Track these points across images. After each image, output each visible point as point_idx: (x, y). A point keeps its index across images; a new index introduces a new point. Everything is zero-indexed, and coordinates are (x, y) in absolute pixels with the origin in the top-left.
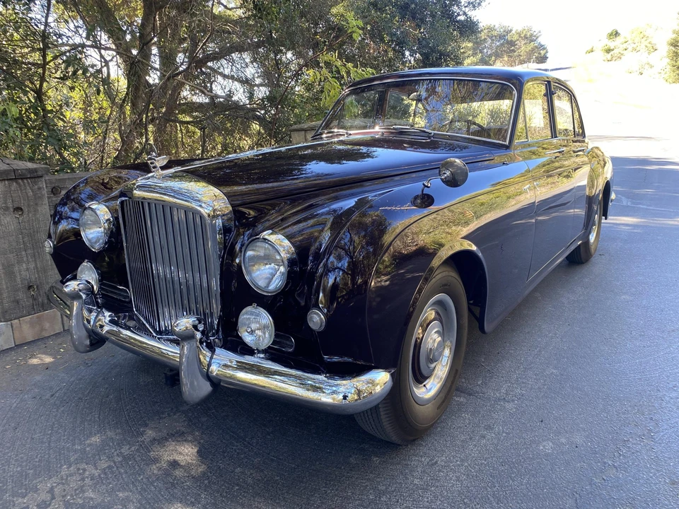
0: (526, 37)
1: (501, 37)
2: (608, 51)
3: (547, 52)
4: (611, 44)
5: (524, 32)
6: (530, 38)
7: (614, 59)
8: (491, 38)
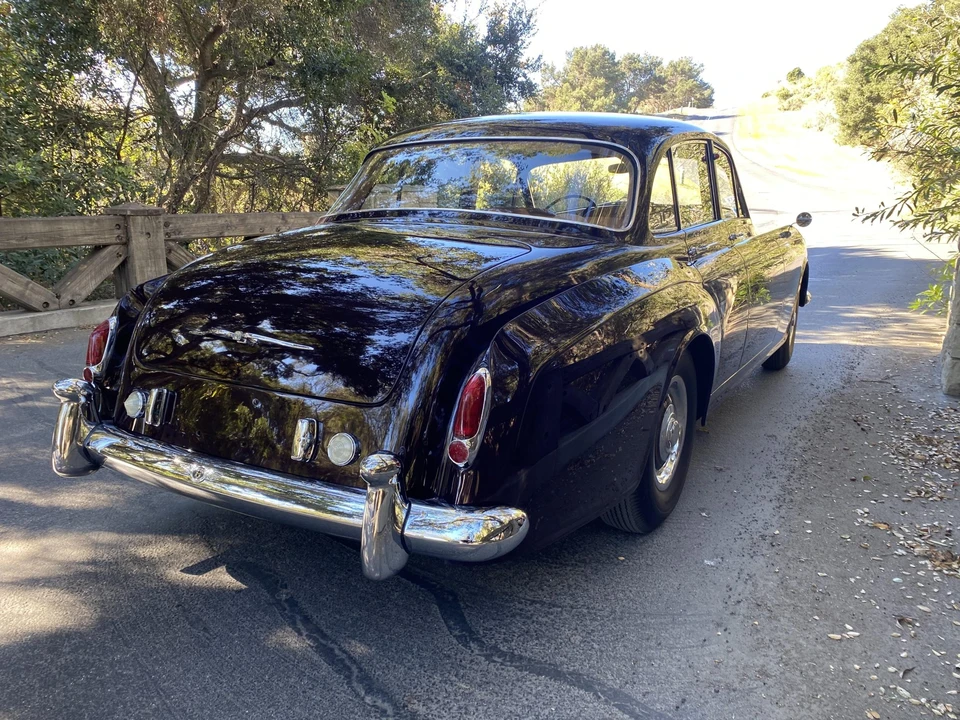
0: (683, 72)
1: (647, 71)
2: (786, 96)
3: (713, 92)
4: (790, 87)
5: (681, 65)
6: (689, 73)
7: (792, 108)
8: (633, 71)
